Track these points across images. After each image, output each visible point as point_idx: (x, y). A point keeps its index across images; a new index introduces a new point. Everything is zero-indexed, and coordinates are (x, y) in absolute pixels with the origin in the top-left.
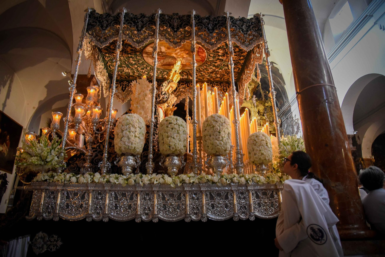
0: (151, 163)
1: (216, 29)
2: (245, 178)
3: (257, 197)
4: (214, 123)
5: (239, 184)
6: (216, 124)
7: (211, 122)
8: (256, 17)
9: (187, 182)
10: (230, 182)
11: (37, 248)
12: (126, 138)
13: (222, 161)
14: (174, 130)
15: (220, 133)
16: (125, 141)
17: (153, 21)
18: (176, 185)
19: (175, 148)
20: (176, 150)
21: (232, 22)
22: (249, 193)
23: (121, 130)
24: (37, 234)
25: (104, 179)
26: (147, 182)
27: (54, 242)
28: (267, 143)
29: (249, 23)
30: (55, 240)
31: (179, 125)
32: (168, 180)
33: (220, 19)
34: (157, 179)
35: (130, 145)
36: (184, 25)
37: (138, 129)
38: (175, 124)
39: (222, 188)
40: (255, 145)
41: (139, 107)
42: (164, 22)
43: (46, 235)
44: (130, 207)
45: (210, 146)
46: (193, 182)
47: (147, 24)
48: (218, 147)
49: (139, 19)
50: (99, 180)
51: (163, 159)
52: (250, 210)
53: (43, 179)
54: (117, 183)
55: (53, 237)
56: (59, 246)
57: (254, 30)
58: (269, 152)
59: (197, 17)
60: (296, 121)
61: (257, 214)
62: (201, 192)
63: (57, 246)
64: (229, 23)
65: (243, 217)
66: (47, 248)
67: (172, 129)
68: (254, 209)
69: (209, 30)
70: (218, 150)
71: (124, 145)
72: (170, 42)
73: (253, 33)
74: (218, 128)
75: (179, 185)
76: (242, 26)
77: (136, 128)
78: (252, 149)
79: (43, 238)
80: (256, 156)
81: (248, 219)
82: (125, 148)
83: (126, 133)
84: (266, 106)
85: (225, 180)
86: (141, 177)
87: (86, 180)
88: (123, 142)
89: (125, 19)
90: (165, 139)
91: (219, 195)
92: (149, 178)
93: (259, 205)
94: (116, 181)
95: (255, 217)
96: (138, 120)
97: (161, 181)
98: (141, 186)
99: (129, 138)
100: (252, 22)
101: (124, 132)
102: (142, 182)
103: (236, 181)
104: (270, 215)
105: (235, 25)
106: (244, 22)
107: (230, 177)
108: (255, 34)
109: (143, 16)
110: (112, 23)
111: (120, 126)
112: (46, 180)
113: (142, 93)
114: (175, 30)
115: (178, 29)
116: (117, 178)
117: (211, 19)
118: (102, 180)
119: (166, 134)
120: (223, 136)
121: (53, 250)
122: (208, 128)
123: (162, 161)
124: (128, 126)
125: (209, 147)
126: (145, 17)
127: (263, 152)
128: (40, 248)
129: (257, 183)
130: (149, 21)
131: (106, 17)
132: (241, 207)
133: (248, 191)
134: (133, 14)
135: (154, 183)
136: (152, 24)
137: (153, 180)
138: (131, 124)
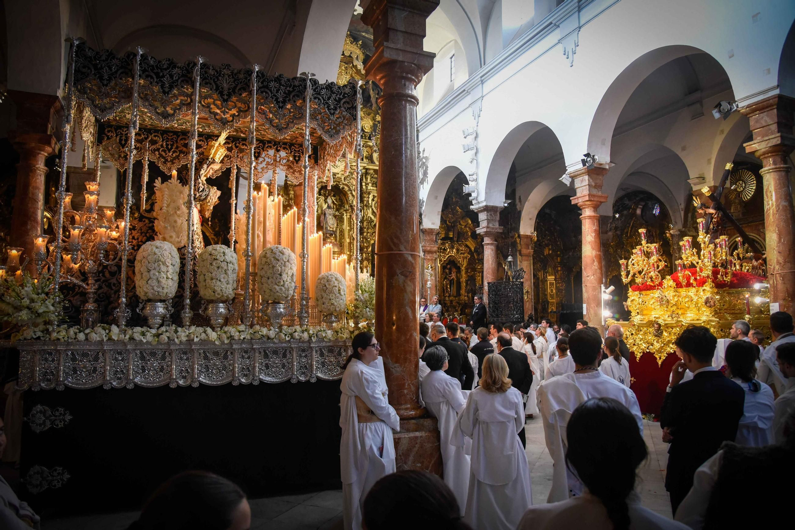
0: (187, 310)
1: (289, 100)
2: (309, 334)
3: (322, 355)
4: (274, 262)
5: (300, 340)
6: (277, 263)
7: (270, 260)
8: (351, 85)
9: (236, 338)
10: (289, 339)
11: (37, 425)
12: (155, 281)
13: (282, 310)
14: (220, 270)
15: (281, 275)
16: (153, 285)
17: (189, 75)
18: (223, 343)
19: (221, 294)
20: (223, 296)
21: (314, 90)
22: (312, 350)
23: (146, 270)
24: (34, 408)
25: (125, 336)
26: (184, 339)
27: (59, 416)
28: (339, 290)
29: (340, 95)
30: (61, 414)
31: (227, 263)
32: (213, 335)
33: (297, 83)
34: (197, 333)
35: (160, 290)
36: (240, 89)
37: (171, 267)
38: (222, 260)
39: (280, 345)
40: (325, 292)
41: (169, 228)
42: (207, 81)
43: (47, 408)
44: (162, 369)
45: (268, 291)
46: (244, 338)
47: (179, 81)
48: (278, 294)
49: (166, 69)
50: (119, 337)
51: (205, 305)
52: (312, 371)
53: (35, 337)
54: (145, 341)
55: (58, 410)
56: (68, 421)
57: (345, 108)
58: (341, 301)
59: (260, 75)
60: (424, 160)
61: (319, 375)
62: (254, 349)
63: (65, 421)
64: (309, 92)
65: (302, 379)
66: (51, 424)
67: (218, 267)
68: (316, 369)
69: (278, 102)
70: (277, 298)
71: (152, 291)
72: (217, 119)
73: (344, 113)
74: (280, 268)
75: (226, 342)
76: (329, 99)
77: (168, 267)
78: (320, 296)
79: (43, 413)
80: (325, 306)
81: (309, 381)
82: (153, 294)
83: (154, 274)
84: (377, 120)
85: (283, 336)
86: (176, 332)
87: (100, 337)
88: (151, 286)
89: (142, 68)
90: (208, 280)
91: (275, 352)
92: (187, 334)
93: (323, 364)
94: (142, 338)
95: (317, 379)
96: (170, 254)
97: (203, 336)
98: (176, 344)
99: (159, 282)
100: (345, 93)
101: (152, 272)
102: (177, 338)
103: (297, 337)
104: (334, 376)
105: (319, 96)
106: (332, 92)
107: (290, 331)
108: (347, 114)
109: (172, 65)
110: (119, 72)
111: (144, 262)
112: (39, 338)
113: (172, 205)
114: (225, 97)
115: (229, 95)
116: (143, 334)
117: (283, 82)
118: (122, 336)
119: (210, 274)
120: (285, 280)
121: (60, 426)
122: (266, 267)
123: (203, 307)
124: (156, 264)
125: (266, 293)
126: (175, 67)
127: (333, 301)
128: (40, 425)
129: (322, 340)
130: (183, 76)
131: (107, 60)
132: (301, 367)
133: (311, 348)
134: (154, 59)
135: (193, 340)
136: (187, 82)
137: (192, 336)
138: (160, 261)
